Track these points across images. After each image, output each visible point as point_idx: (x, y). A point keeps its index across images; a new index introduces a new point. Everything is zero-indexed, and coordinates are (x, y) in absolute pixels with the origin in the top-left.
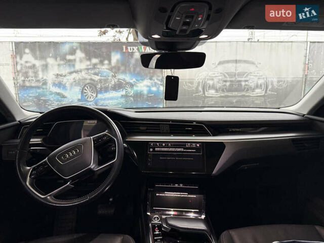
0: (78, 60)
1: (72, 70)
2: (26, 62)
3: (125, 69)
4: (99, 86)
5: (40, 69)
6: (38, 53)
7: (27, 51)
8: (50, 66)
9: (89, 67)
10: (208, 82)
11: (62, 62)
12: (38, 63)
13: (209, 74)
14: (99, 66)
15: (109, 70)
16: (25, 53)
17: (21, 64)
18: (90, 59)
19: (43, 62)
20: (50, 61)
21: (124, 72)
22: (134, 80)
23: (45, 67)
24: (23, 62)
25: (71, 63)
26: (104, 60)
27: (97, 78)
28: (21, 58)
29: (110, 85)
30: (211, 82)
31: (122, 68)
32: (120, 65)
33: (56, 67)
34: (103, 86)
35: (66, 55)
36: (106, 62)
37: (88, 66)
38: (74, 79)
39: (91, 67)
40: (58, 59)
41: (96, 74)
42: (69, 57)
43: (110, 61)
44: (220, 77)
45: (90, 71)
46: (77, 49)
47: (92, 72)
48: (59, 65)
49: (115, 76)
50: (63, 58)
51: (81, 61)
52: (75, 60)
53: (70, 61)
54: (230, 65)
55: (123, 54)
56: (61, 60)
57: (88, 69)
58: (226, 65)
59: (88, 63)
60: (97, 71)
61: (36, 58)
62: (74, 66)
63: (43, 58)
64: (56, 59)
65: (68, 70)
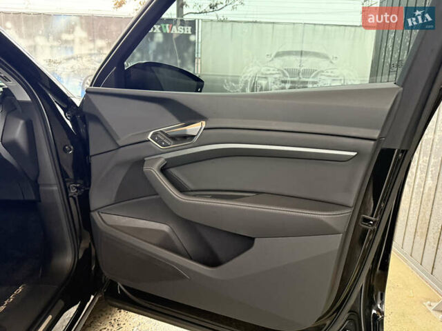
0: (77, 41)
1: (70, 55)
6: (23, 28)
7: (9, 24)
8: (39, 48)
9: (93, 52)
10: (260, 82)
11: (56, 44)
12: (24, 43)
13: (262, 71)
16: (6, 28)
18: (93, 41)
19: (31, 43)
20: (41, 41)
23: (33, 49)
25: (68, 45)
30: (263, 82)
33: (48, 50)
35: (61, 32)
37: (91, 50)
38: (72, 68)
39: (96, 52)
40: (51, 38)
42: (65, 37)
44: (277, 76)
45: (93, 58)
46: (76, 25)
47: (97, 59)
48: (51, 47)
50: (58, 38)
51: (82, 43)
52: (73, 41)
53: (66, 41)
54: (293, 58)
56: (54, 40)
57: (91, 55)
58: (286, 58)
59: (91, 46)
61: (21, 36)
62: (72, 49)
63: (30, 36)
64: (48, 37)
65: (64, 55)
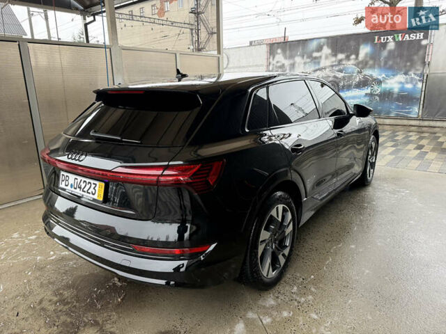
0: (323, 57)
1: (317, 68)
2: (277, 62)
3: (374, 64)
4: (341, 84)
5: (288, 69)
6: (288, 52)
7: (279, 51)
8: (297, 65)
9: (334, 64)
11: (308, 60)
12: (287, 63)
14: (344, 62)
15: (355, 65)
16: (277, 53)
17: (273, 65)
18: (335, 55)
19: (291, 61)
20: (298, 59)
21: (372, 67)
22: (384, 75)
23: (293, 66)
24: (275, 62)
25: (316, 61)
26: (351, 55)
27: (340, 75)
28: (274, 58)
29: (354, 83)
31: (371, 62)
32: (368, 59)
33: (302, 65)
34: (346, 84)
35: (313, 52)
36: (353, 57)
37: (333, 62)
39: (337, 63)
40: (305, 57)
41: (341, 71)
42: (315, 54)
43: (357, 55)
45: (334, 68)
46: (324, 45)
47: (337, 68)
48: (305, 63)
49: (361, 72)
50: (310, 56)
51: (327, 58)
52: (320, 57)
53: (316, 58)
55: (374, 45)
56: (307, 58)
57: (332, 66)
59: (334, 59)
60: (341, 67)
61: (286, 58)
62: (319, 63)
63: (292, 57)
64: (303, 56)
65: (313, 68)
